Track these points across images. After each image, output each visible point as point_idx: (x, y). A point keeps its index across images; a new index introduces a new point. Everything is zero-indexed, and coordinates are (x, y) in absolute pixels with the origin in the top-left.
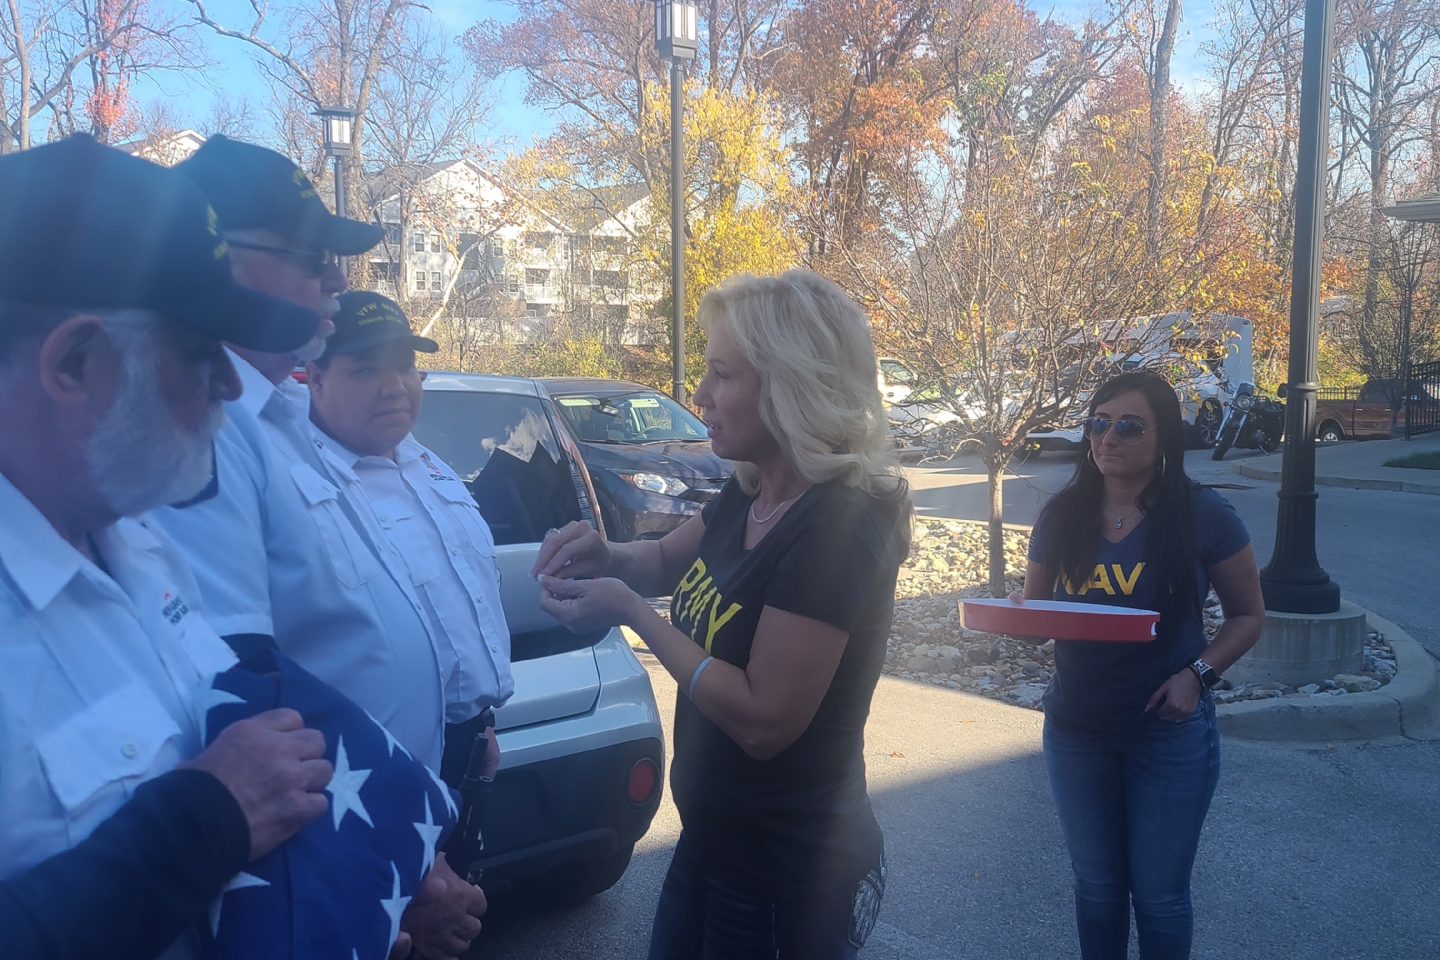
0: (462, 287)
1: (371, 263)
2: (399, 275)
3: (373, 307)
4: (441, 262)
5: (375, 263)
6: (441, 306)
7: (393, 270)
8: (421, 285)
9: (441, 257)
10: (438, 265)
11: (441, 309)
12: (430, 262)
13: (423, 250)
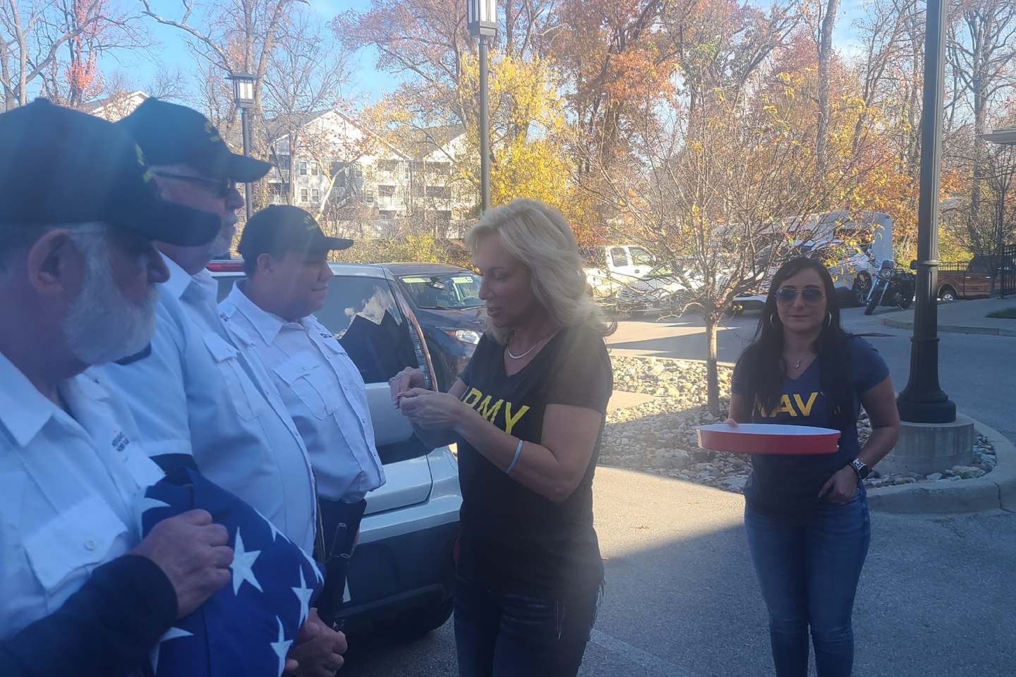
0: (333, 199)
1: (269, 184)
2: (289, 192)
4: (318, 182)
5: (272, 183)
6: (319, 213)
7: (285, 188)
8: (304, 198)
9: (319, 178)
10: (316, 184)
12: (311, 182)
13: (306, 174)
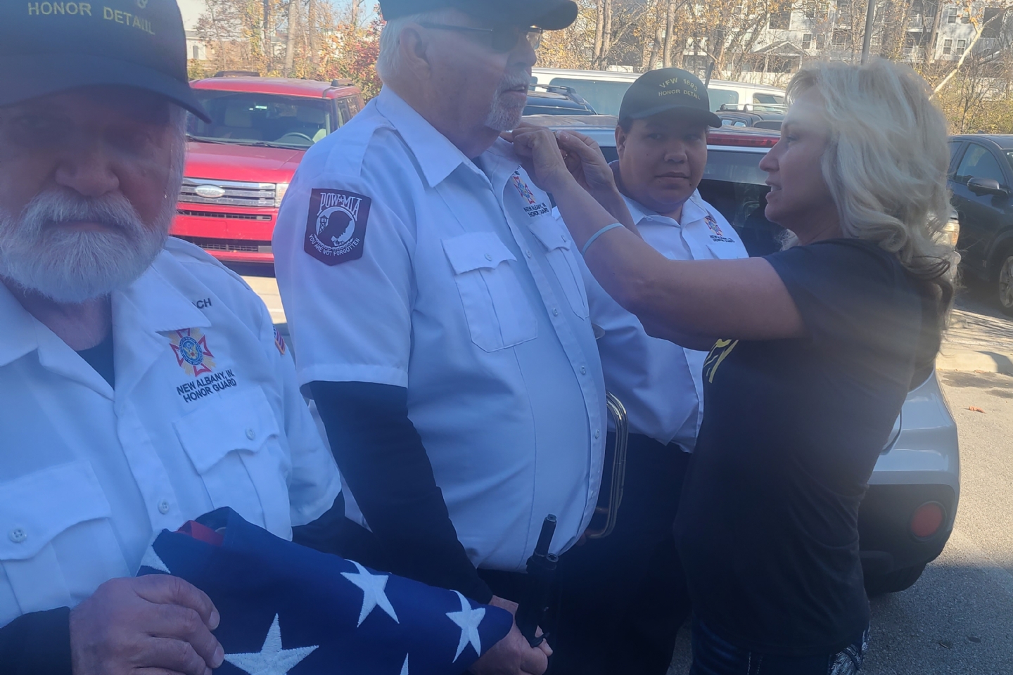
1: (907, 33)
2: (929, 42)
3: (674, 81)
4: (968, 31)
5: (911, 33)
6: (956, 68)
7: (925, 39)
8: (947, 50)
9: (969, 27)
10: (965, 34)
11: (956, 71)
12: (958, 31)
13: (955, 22)
